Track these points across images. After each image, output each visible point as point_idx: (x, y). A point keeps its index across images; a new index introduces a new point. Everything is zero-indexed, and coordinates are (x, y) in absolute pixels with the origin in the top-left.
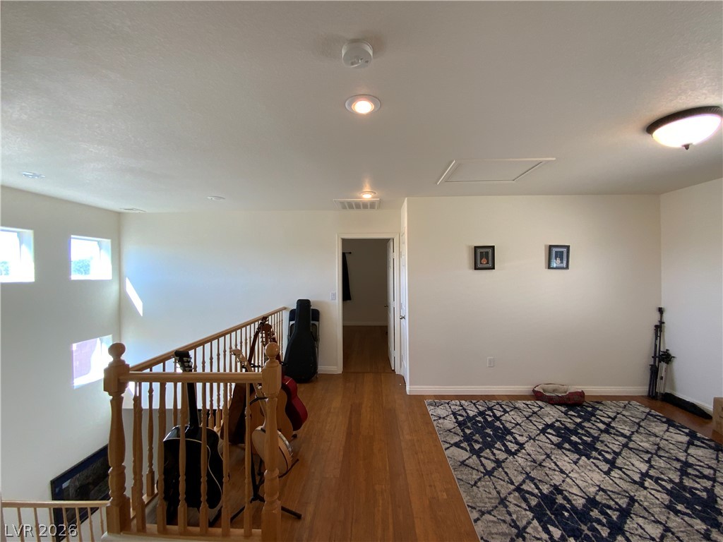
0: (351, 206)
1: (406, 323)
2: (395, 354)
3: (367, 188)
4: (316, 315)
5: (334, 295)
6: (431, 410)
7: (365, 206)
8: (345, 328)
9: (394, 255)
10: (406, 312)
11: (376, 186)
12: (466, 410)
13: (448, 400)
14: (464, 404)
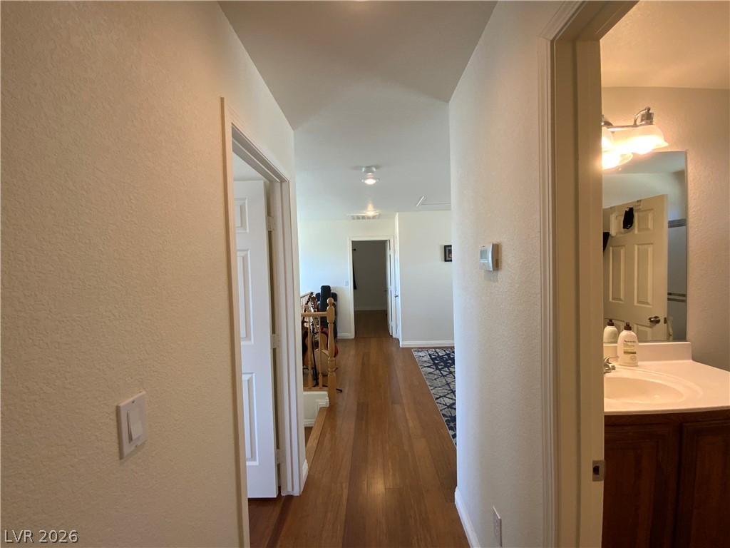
0: (358, 218)
1: (399, 299)
2: (392, 324)
3: (370, 207)
4: (335, 296)
5: (347, 282)
6: (415, 354)
7: (369, 218)
8: (355, 312)
9: (390, 252)
10: (399, 293)
11: (376, 207)
12: (437, 353)
13: (427, 349)
14: (438, 350)
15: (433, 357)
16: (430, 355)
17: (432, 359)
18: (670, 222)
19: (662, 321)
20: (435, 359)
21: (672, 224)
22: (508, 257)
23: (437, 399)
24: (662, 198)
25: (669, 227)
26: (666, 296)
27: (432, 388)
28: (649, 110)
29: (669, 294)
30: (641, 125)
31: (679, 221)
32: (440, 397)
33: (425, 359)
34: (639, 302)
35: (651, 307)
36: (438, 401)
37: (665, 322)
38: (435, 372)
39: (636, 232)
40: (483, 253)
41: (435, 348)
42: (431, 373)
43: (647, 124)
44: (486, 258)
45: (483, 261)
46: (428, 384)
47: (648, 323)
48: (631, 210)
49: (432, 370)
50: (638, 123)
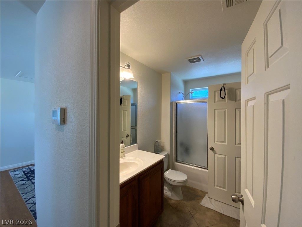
12: (30, 169)
13: (21, 168)
14: (30, 167)
15: (26, 172)
16: (24, 172)
17: (25, 174)
18: (131, 104)
19: (129, 136)
20: (28, 173)
21: (132, 105)
22: (71, 117)
23: (26, 201)
24: (129, 96)
25: (131, 105)
26: (130, 127)
27: (24, 194)
28: (129, 64)
29: (131, 127)
30: (127, 68)
31: (133, 104)
32: (30, 199)
33: (19, 176)
34: (123, 130)
35: (126, 131)
36: (28, 202)
37: (130, 136)
38: (27, 183)
39: (123, 106)
40: (54, 113)
41: (28, 166)
42: (23, 184)
43: (128, 68)
44: (56, 116)
45: (54, 118)
46: (20, 192)
47: (126, 137)
48: (122, 98)
49: (24, 182)
50: (126, 67)
